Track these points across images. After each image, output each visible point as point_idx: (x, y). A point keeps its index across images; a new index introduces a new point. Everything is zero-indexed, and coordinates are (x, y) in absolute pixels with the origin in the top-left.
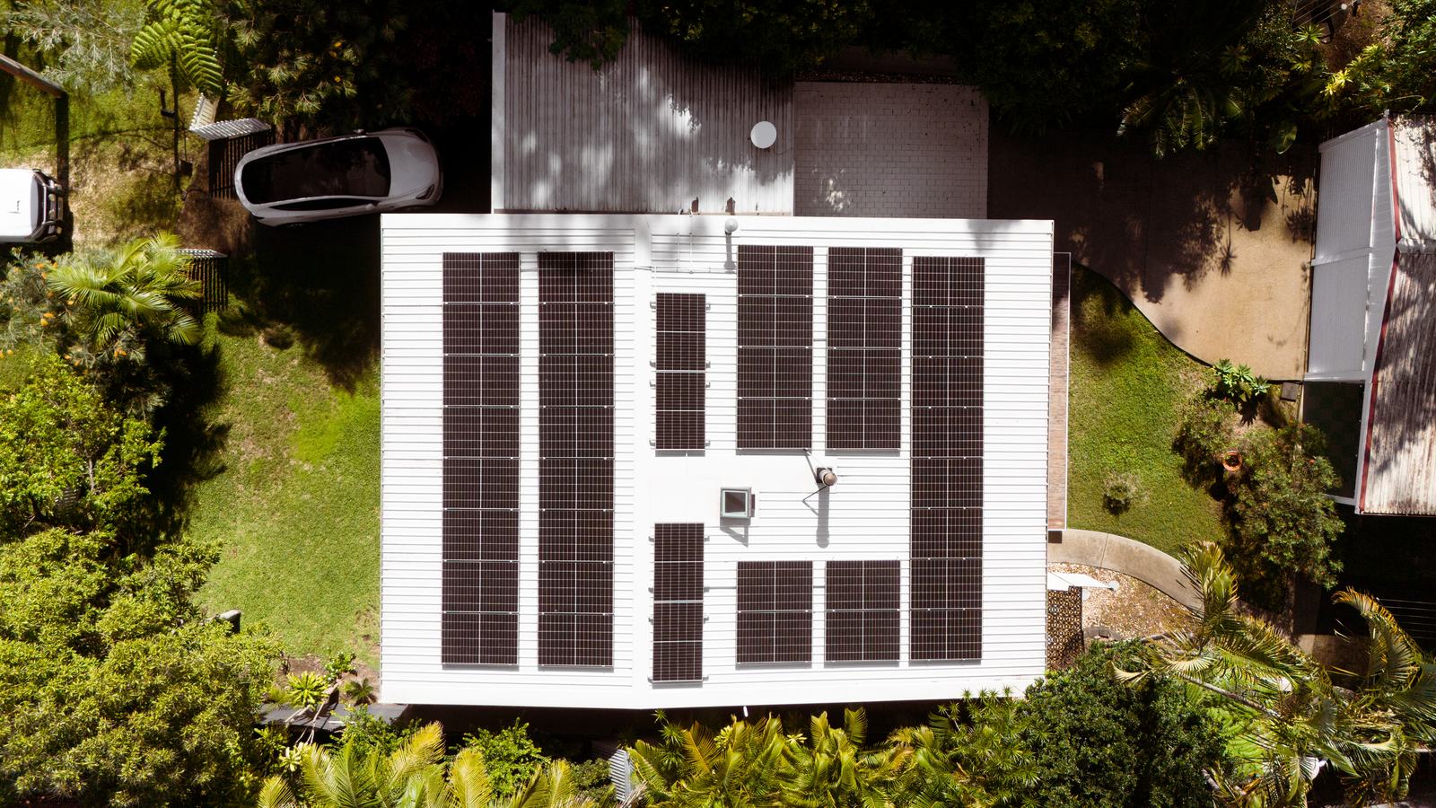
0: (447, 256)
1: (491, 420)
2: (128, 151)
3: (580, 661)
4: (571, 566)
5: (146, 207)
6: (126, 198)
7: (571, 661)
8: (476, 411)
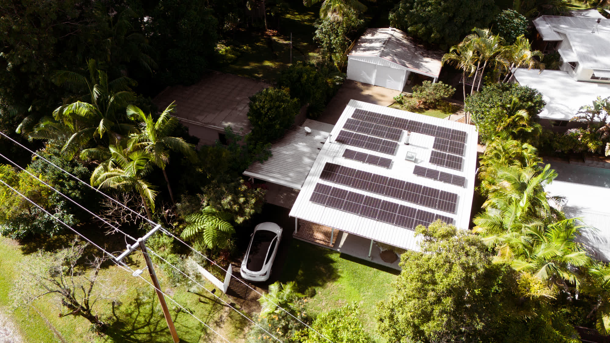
0: (311, 200)
1: (368, 203)
2: (216, 322)
3: (455, 202)
4: (422, 196)
5: (241, 323)
6: (233, 329)
7: (455, 205)
8: (363, 207)
